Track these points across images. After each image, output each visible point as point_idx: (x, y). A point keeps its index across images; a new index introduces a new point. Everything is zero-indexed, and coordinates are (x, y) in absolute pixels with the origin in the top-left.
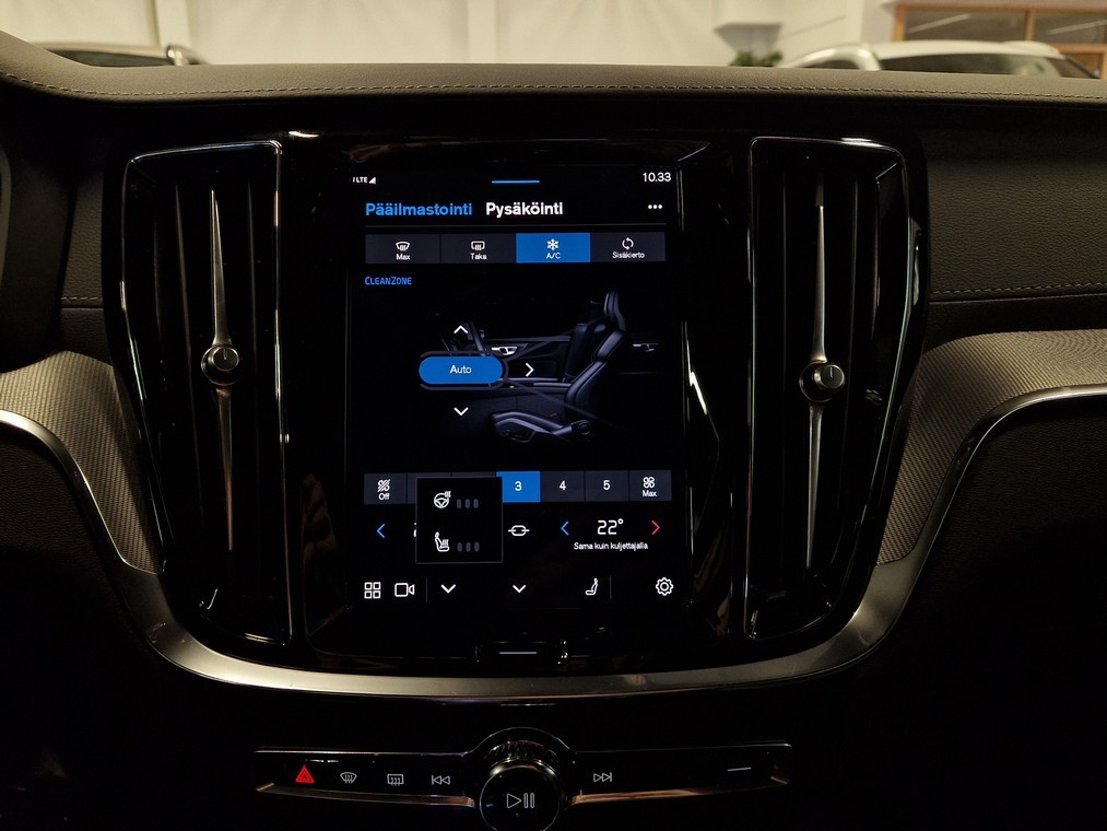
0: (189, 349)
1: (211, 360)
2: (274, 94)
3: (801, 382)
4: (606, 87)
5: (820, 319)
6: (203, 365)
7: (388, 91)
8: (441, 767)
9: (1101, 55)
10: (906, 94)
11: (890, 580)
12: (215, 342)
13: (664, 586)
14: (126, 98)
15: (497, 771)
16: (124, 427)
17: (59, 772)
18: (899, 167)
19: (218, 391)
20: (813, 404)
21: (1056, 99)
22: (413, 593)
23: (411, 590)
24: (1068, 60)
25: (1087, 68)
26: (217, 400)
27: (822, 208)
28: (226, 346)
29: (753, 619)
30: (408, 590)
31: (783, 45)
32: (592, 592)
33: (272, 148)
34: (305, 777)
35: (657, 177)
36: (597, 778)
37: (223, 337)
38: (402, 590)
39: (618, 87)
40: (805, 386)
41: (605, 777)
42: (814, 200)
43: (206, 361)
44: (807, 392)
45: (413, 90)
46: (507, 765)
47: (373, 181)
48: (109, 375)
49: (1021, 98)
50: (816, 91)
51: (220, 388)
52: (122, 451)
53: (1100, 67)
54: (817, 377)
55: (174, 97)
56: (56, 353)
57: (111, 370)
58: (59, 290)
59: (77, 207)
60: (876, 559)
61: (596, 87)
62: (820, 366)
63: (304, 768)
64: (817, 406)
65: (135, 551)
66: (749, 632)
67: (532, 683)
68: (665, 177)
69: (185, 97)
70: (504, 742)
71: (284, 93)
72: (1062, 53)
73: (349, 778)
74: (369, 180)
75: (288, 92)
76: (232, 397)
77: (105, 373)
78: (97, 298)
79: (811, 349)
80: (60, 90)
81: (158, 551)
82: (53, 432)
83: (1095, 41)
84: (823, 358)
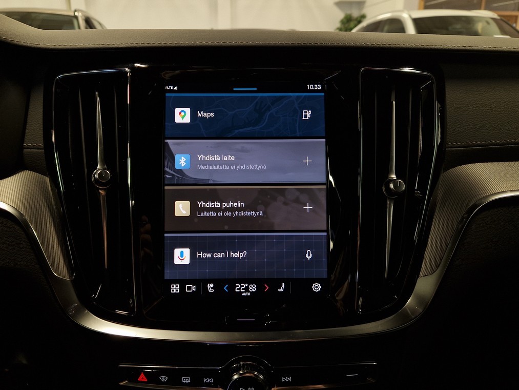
0: (86, 170)
1: (96, 176)
2: (127, 45)
3: (383, 188)
4: (290, 43)
5: (393, 157)
6: (93, 178)
7: (183, 45)
8: (208, 374)
9: (516, 17)
10: (436, 47)
11: (425, 285)
12: (98, 167)
13: (317, 287)
14: (55, 47)
15: (236, 377)
16: (54, 207)
17: (24, 362)
18: (432, 83)
19: (100, 191)
20: (389, 198)
21: (509, 50)
22: (195, 290)
23: (194, 288)
24: (501, 19)
25: (510, 23)
26: (100, 196)
27: (394, 102)
28: (104, 169)
29: (360, 303)
30: (192, 288)
31: (366, 11)
32: (281, 290)
33: (126, 72)
34: (142, 378)
35: (314, 87)
36: (283, 379)
37: (102, 165)
38: (189, 288)
39: (295, 43)
40: (385, 190)
41: (287, 379)
42: (390, 98)
43: (94, 176)
44: (386, 192)
45: (195, 44)
46: (241, 374)
47: (175, 88)
48: (47, 183)
49: (492, 49)
50: (392, 46)
51: (101, 189)
52: (54, 220)
53: (516, 22)
54: (392, 186)
55: (78, 46)
56: (21, 171)
57: (47, 179)
58: (23, 142)
59: (31, 100)
60: (419, 274)
61: (285, 43)
62: (392, 180)
63: (142, 374)
64: (391, 199)
65: (60, 269)
66: (358, 310)
67: (253, 335)
68: (318, 87)
69: (83, 46)
70: (239, 363)
71: (132, 45)
72: (499, 16)
73: (164, 379)
74: (173, 88)
75: (133, 45)
76: (107, 195)
77: (45, 181)
78: (41, 145)
79: (388, 172)
80: (22, 43)
81: (71, 269)
82: (20, 210)
83: (514, 10)
84: (394, 176)
